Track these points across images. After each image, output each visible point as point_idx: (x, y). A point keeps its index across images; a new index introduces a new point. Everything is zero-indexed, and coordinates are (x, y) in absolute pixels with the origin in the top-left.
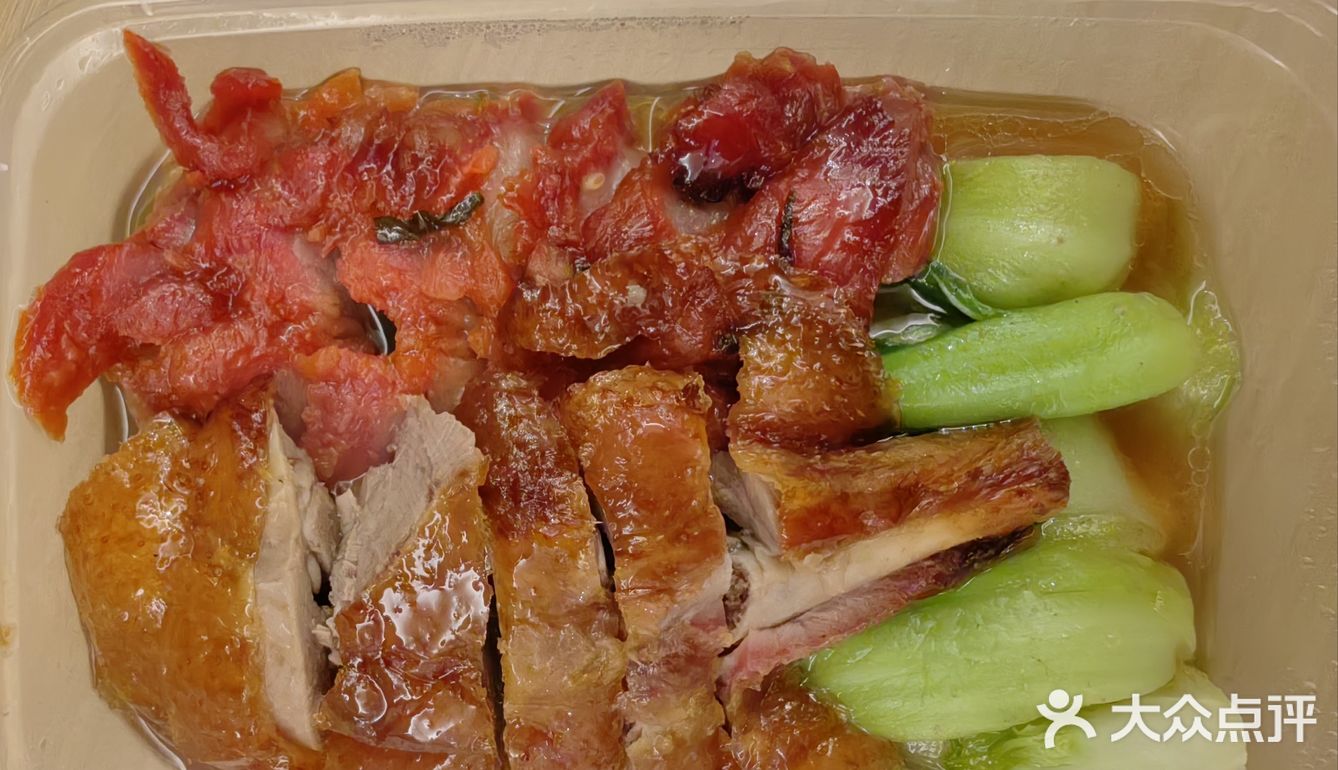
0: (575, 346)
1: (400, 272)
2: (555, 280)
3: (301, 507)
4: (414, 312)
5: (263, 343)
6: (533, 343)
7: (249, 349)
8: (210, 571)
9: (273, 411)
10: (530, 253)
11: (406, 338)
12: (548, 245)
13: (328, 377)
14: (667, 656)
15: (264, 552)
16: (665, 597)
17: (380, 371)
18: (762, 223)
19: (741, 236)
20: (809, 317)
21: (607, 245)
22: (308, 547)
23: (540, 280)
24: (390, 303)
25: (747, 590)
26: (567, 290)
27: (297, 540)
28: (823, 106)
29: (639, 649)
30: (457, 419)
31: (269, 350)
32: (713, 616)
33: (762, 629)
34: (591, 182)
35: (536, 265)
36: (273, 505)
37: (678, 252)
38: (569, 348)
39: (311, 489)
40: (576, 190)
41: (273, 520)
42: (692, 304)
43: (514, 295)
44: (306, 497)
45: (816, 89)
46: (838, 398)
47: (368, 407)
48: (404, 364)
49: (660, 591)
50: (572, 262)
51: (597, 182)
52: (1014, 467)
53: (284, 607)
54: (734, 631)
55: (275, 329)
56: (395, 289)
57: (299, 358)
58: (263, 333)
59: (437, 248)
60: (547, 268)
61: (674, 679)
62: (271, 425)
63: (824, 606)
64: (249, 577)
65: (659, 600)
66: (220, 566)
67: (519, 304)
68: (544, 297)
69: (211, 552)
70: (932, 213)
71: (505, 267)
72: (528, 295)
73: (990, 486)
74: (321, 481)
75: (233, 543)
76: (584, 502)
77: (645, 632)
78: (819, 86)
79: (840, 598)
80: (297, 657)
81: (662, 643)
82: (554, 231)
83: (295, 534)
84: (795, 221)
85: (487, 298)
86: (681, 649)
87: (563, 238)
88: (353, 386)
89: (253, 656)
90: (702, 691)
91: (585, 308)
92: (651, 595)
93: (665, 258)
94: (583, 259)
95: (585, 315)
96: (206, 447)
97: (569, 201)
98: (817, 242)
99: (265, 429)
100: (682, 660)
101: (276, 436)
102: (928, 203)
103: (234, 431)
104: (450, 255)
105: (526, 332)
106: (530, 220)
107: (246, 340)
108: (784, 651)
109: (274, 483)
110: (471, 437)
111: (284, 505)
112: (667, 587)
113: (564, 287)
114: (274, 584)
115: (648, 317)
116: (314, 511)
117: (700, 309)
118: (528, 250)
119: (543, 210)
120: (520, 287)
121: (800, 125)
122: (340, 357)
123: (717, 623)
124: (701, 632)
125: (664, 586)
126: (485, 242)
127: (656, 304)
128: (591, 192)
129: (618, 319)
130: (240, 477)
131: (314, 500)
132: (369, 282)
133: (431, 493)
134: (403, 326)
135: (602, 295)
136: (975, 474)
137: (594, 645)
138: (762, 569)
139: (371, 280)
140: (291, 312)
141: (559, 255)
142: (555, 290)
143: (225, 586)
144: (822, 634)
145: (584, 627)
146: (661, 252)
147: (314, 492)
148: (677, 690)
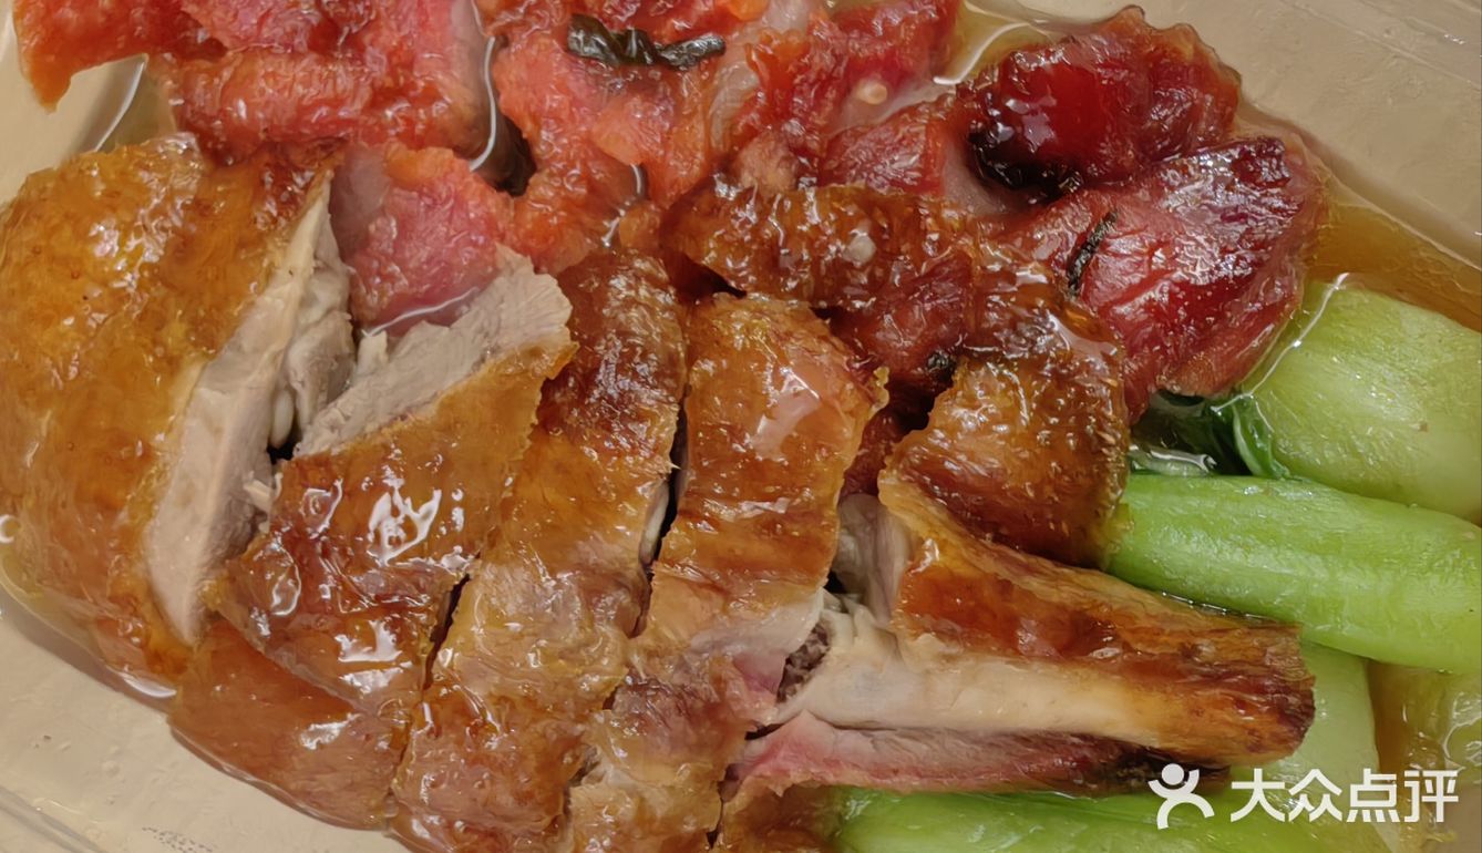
0: (752, 278)
1: (575, 102)
2: (765, 187)
3: (302, 321)
4: (568, 159)
5: (358, 106)
6: (701, 254)
7: (336, 103)
8: (150, 345)
9: (326, 189)
10: (751, 139)
11: (542, 188)
12: (779, 140)
13: (423, 188)
14: (683, 687)
15: (227, 354)
16: (718, 599)
17: (494, 210)
18: (1058, 232)
19: (1024, 237)
20: (1064, 371)
21: (854, 172)
22: (287, 378)
23: (747, 179)
24: (544, 134)
25: (823, 655)
26: (775, 206)
27: (274, 357)
28: (1203, 125)
29: (651, 654)
30: (560, 285)
31: (364, 118)
32: (766, 672)
33: (819, 718)
34: (870, 91)
35: (751, 156)
36: (267, 299)
37: (937, 217)
38: (745, 279)
39: (329, 311)
40: (846, 91)
41: (258, 317)
42: (921, 298)
43: (706, 184)
44: (315, 313)
45: (1204, 101)
46: (1048, 490)
47: (455, 251)
48: (529, 216)
49: (714, 587)
50: (798, 176)
51: (877, 95)
52: (1246, 667)
53: (217, 432)
54: (781, 705)
55: (382, 97)
56: (559, 121)
57: (397, 150)
58: (365, 94)
59: (634, 88)
60: (764, 166)
61: (678, 723)
62: (314, 200)
63: (913, 733)
64: (193, 372)
65: (709, 598)
66: (165, 346)
67: (706, 197)
68: (742, 199)
69: (161, 323)
70: (1269, 329)
71: (709, 151)
72: (722, 190)
73: (1204, 675)
74: (349, 311)
75: (194, 323)
76: (668, 434)
77: (670, 635)
78: (1209, 98)
79: (939, 733)
80: (209, 504)
81: (683, 666)
82: (794, 127)
83: (275, 347)
84: (1104, 246)
85: (668, 179)
86: (705, 687)
87: (801, 141)
88: (451, 215)
89: (151, 476)
90: (706, 763)
91: (787, 237)
92: (701, 586)
93: (917, 217)
94: (814, 180)
95: (784, 247)
96: (220, 189)
97: (831, 95)
98: (1119, 284)
99: (304, 199)
100: (699, 704)
101: (315, 216)
102: (1271, 313)
103: (262, 183)
104: (647, 104)
105: (697, 236)
106: (770, 97)
107: (340, 89)
108: (833, 763)
109: (282, 273)
110: (565, 309)
111: (280, 304)
112: (725, 587)
113: (771, 201)
114: (218, 395)
115: (863, 286)
116: (318, 335)
117: (928, 307)
118: (751, 133)
119: (792, 91)
120: (715, 176)
121: (1163, 136)
122: (452, 170)
123: (765, 684)
124: (741, 682)
125: (723, 583)
126: (700, 108)
127: (879, 272)
128: (863, 104)
129: (823, 268)
130: (242, 245)
131: (325, 326)
132: (531, 95)
133: (483, 360)
134: (547, 171)
135: (816, 228)
136: (1189, 652)
137: (592, 626)
138: (855, 634)
139: (535, 93)
140: (413, 86)
141: (785, 159)
142: (759, 198)
143: (157, 370)
144: (894, 766)
145: (591, 594)
146: (916, 208)
147: (330, 316)
148: (674, 743)
